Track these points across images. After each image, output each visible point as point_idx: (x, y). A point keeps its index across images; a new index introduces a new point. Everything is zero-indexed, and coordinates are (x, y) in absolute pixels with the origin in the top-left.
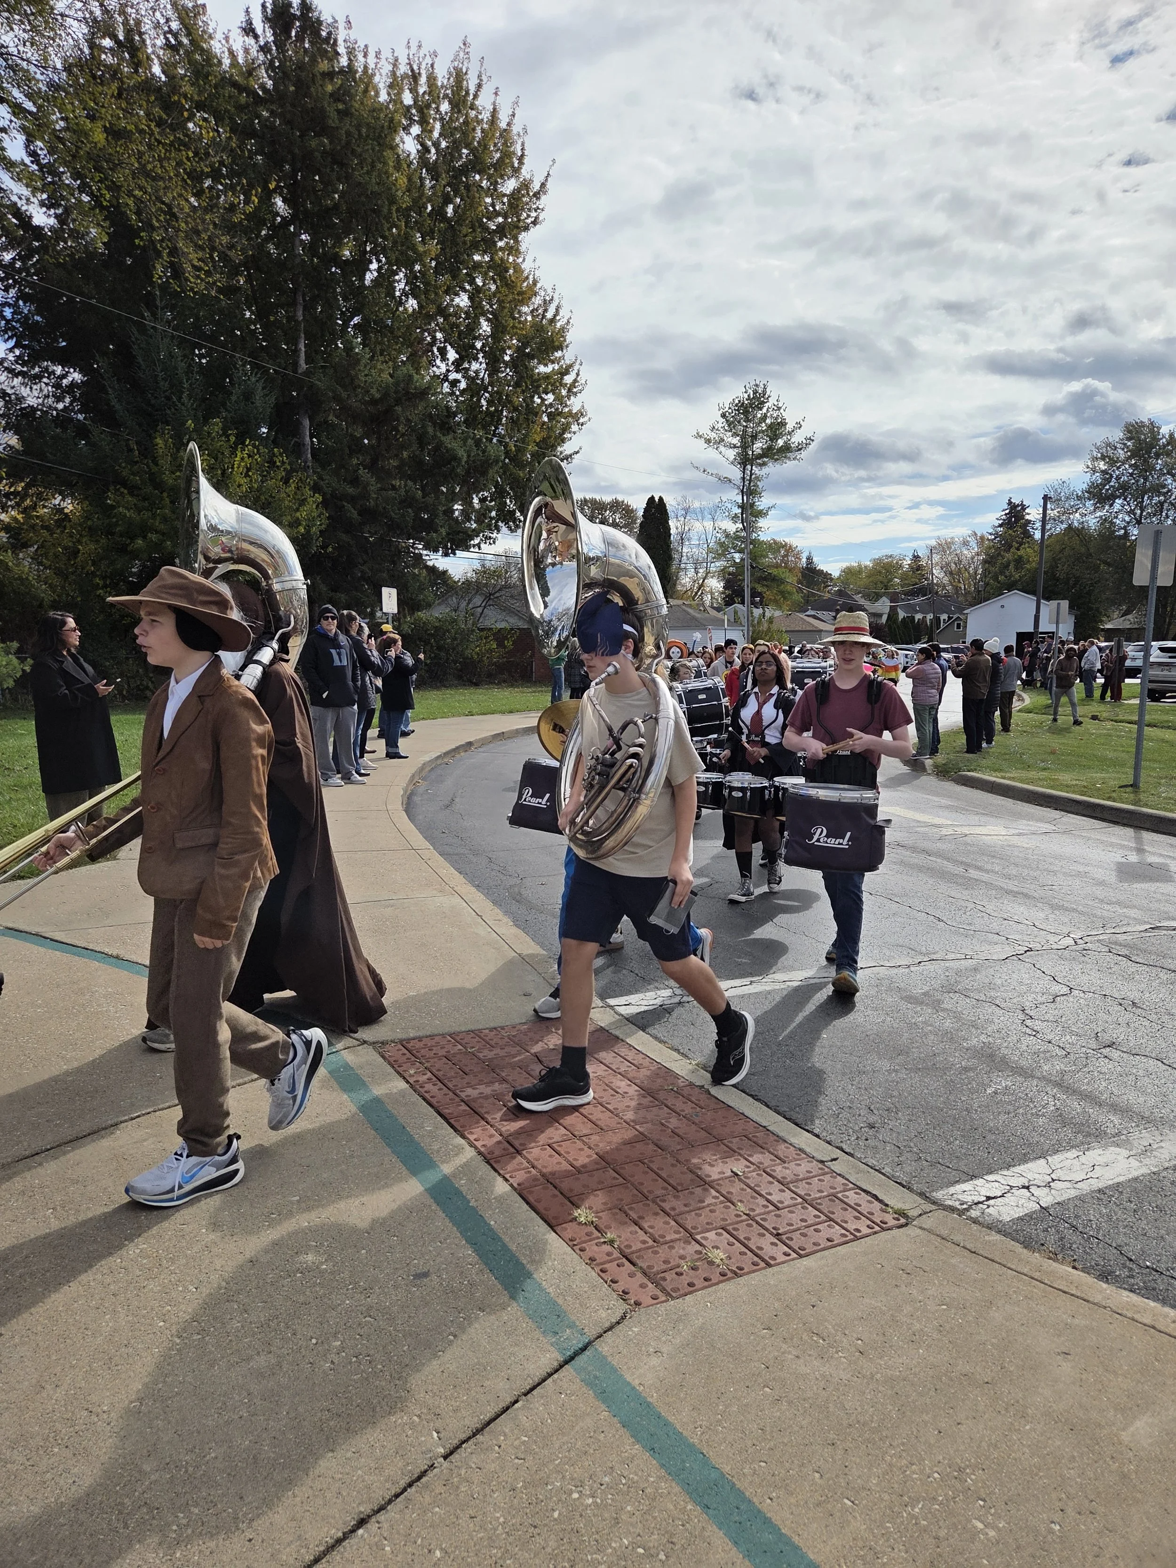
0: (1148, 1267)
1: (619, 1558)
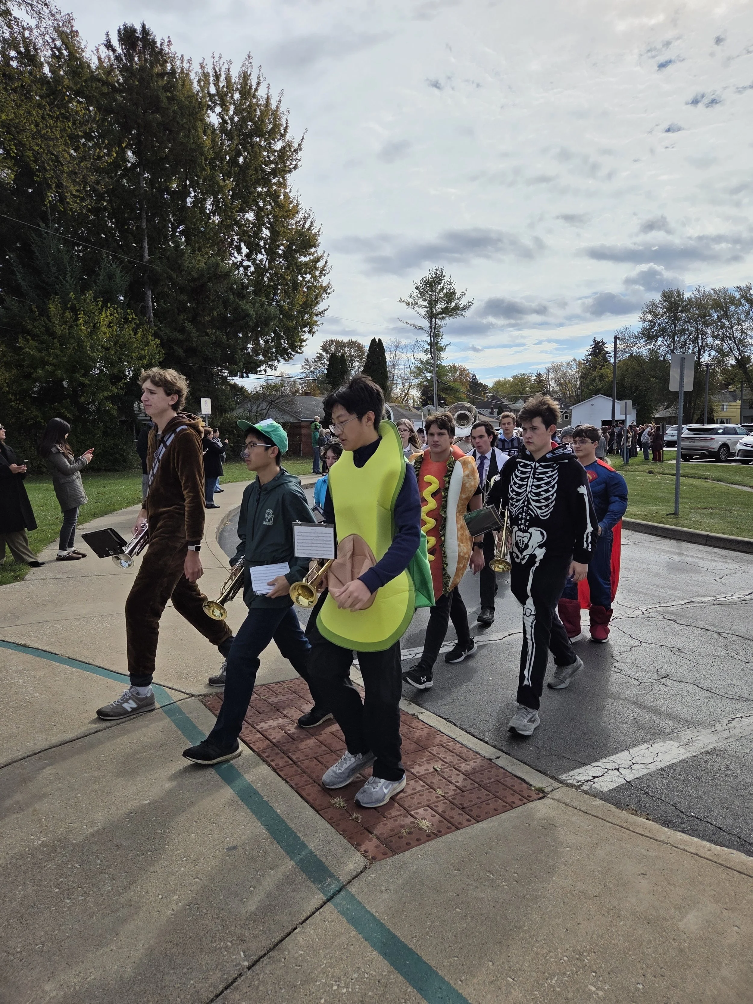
0: (692, 816)
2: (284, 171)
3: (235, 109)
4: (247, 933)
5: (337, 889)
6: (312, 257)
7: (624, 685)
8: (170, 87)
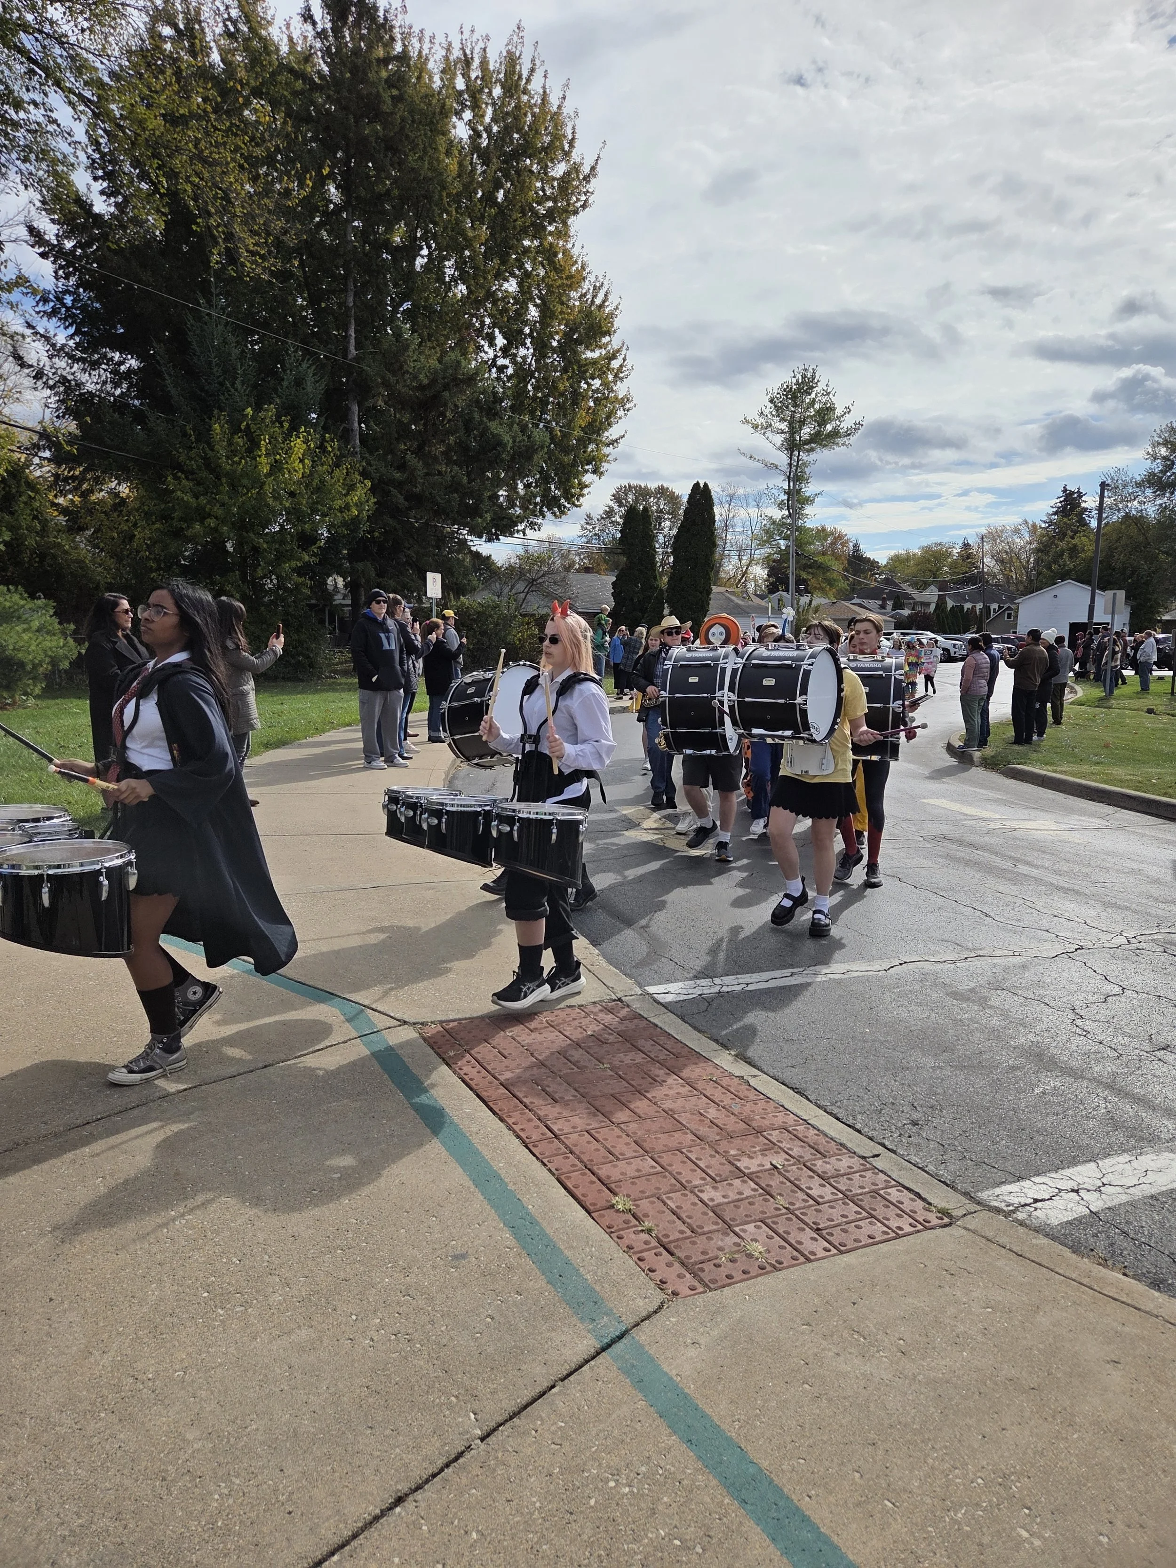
1: (656, 1549)
2: (566, 211)
3: (495, 111)
4: (480, 1387)
5: (617, 1333)
6: (604, 352)
7: (1092, 1056)
8: (397, 81)
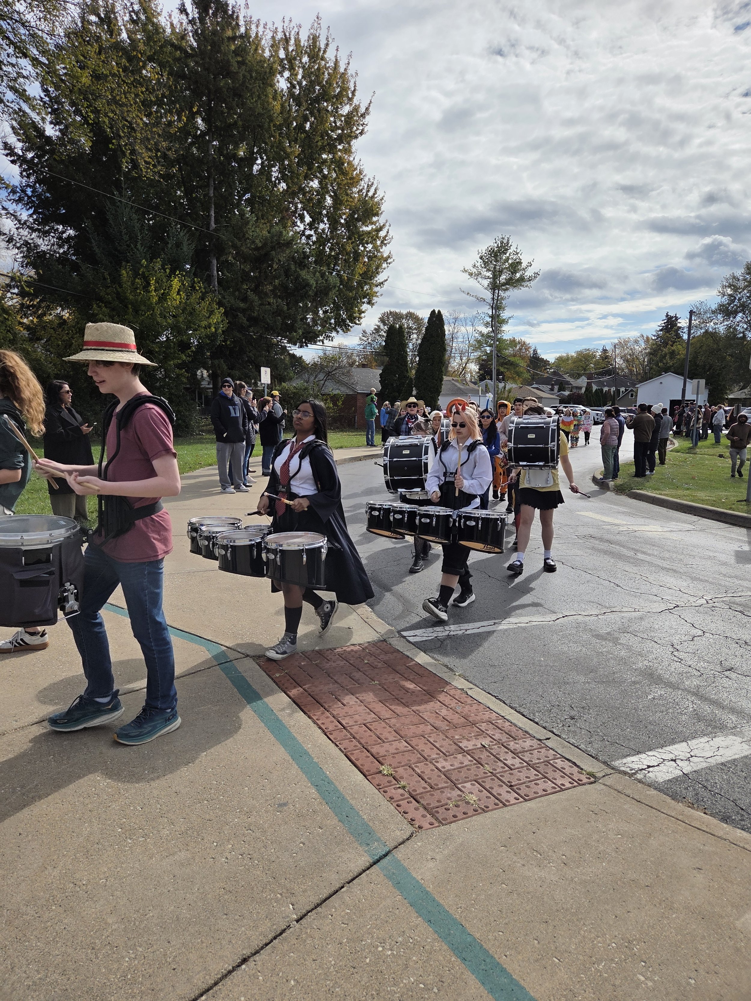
1: (408, 990)
2: (350, 136)
3: (304, 71)
4: (296, 888)
5: (384, 853)
6: (374, 227)
7: (684, 675)
8: (240, 51)
